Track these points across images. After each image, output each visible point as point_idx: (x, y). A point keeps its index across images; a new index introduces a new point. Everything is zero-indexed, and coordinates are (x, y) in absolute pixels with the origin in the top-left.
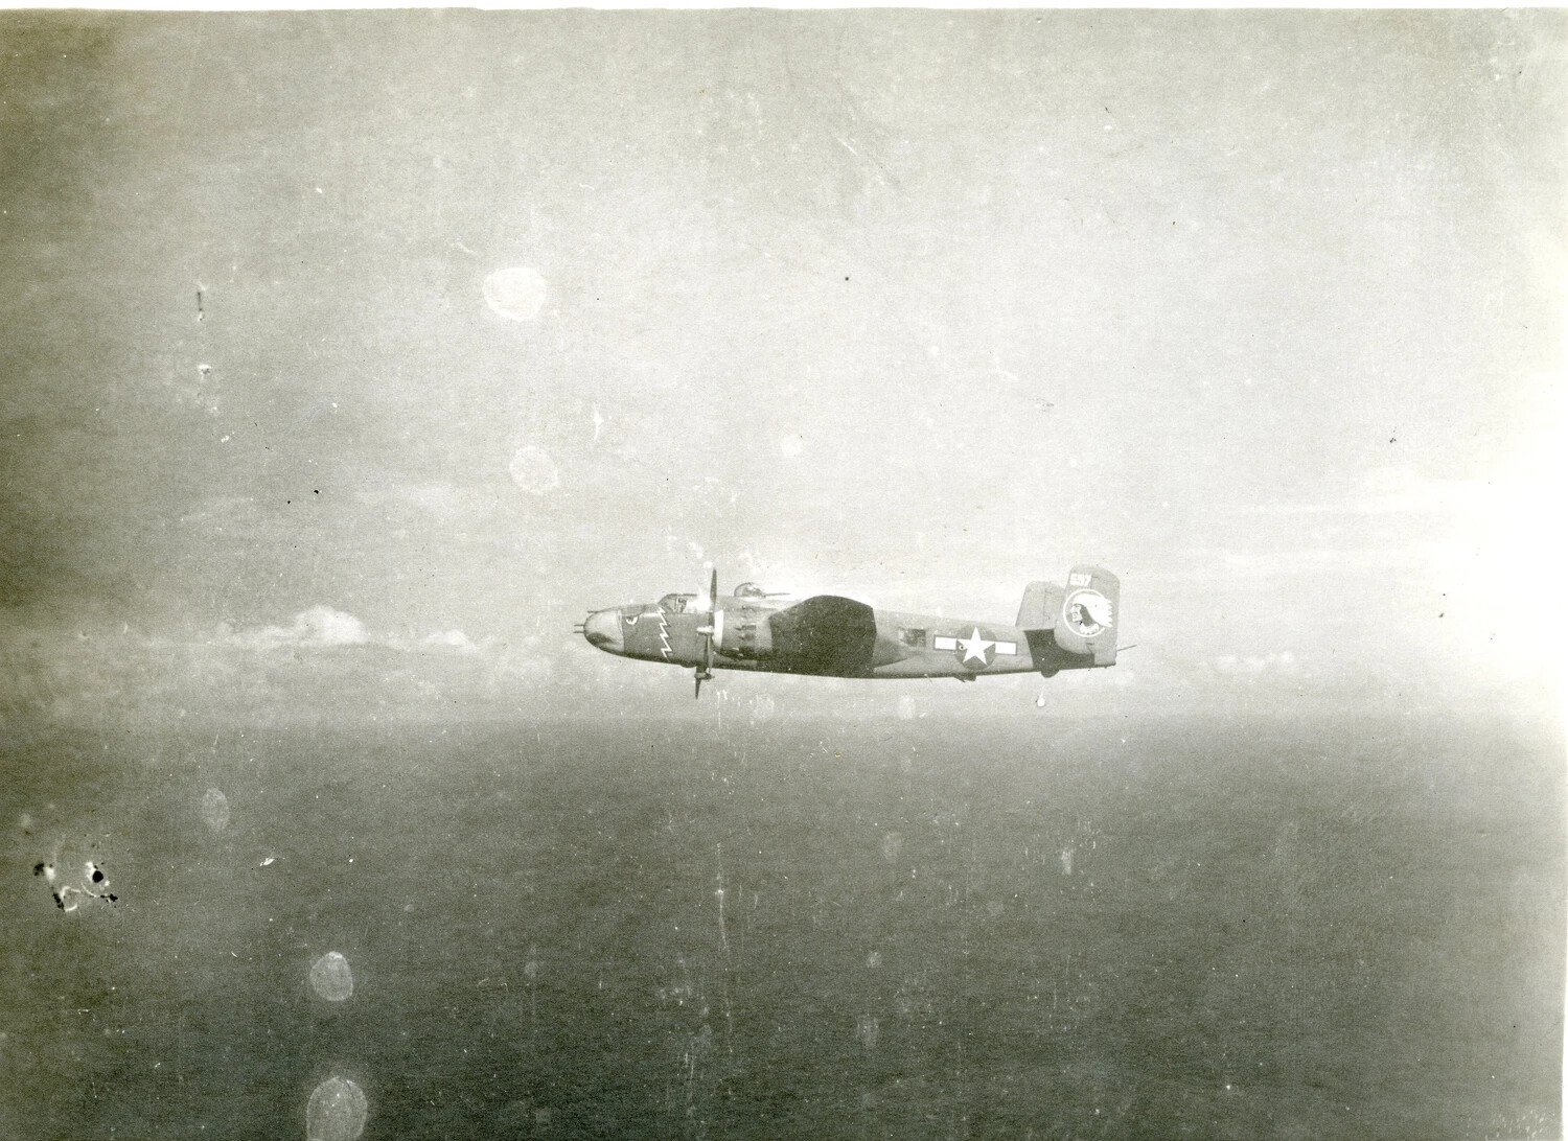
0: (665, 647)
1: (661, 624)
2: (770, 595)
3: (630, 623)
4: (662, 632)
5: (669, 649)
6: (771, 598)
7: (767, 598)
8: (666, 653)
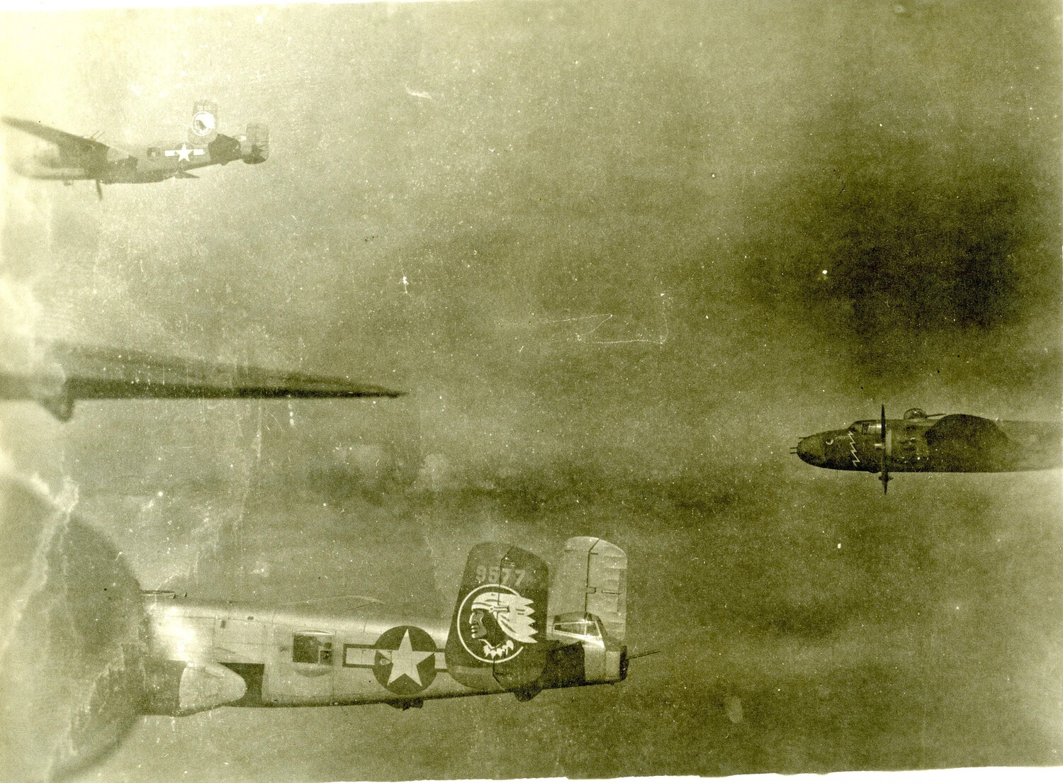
0: (856, 459)
1: (851, 443)
2: (930, 416)
3: (828, 444)
4: (852, 449)
5: (858, 461)
6: (931, 418)
7: (929, 418)
8: (857, 463)
